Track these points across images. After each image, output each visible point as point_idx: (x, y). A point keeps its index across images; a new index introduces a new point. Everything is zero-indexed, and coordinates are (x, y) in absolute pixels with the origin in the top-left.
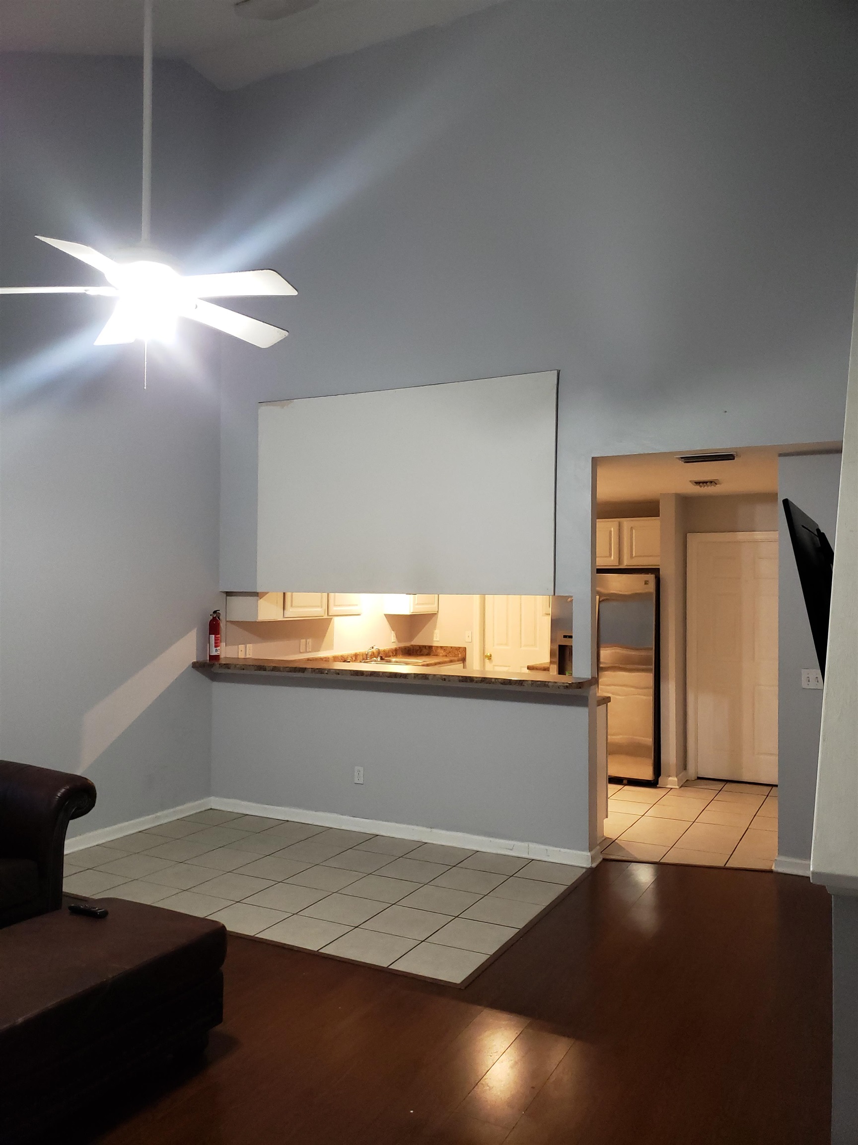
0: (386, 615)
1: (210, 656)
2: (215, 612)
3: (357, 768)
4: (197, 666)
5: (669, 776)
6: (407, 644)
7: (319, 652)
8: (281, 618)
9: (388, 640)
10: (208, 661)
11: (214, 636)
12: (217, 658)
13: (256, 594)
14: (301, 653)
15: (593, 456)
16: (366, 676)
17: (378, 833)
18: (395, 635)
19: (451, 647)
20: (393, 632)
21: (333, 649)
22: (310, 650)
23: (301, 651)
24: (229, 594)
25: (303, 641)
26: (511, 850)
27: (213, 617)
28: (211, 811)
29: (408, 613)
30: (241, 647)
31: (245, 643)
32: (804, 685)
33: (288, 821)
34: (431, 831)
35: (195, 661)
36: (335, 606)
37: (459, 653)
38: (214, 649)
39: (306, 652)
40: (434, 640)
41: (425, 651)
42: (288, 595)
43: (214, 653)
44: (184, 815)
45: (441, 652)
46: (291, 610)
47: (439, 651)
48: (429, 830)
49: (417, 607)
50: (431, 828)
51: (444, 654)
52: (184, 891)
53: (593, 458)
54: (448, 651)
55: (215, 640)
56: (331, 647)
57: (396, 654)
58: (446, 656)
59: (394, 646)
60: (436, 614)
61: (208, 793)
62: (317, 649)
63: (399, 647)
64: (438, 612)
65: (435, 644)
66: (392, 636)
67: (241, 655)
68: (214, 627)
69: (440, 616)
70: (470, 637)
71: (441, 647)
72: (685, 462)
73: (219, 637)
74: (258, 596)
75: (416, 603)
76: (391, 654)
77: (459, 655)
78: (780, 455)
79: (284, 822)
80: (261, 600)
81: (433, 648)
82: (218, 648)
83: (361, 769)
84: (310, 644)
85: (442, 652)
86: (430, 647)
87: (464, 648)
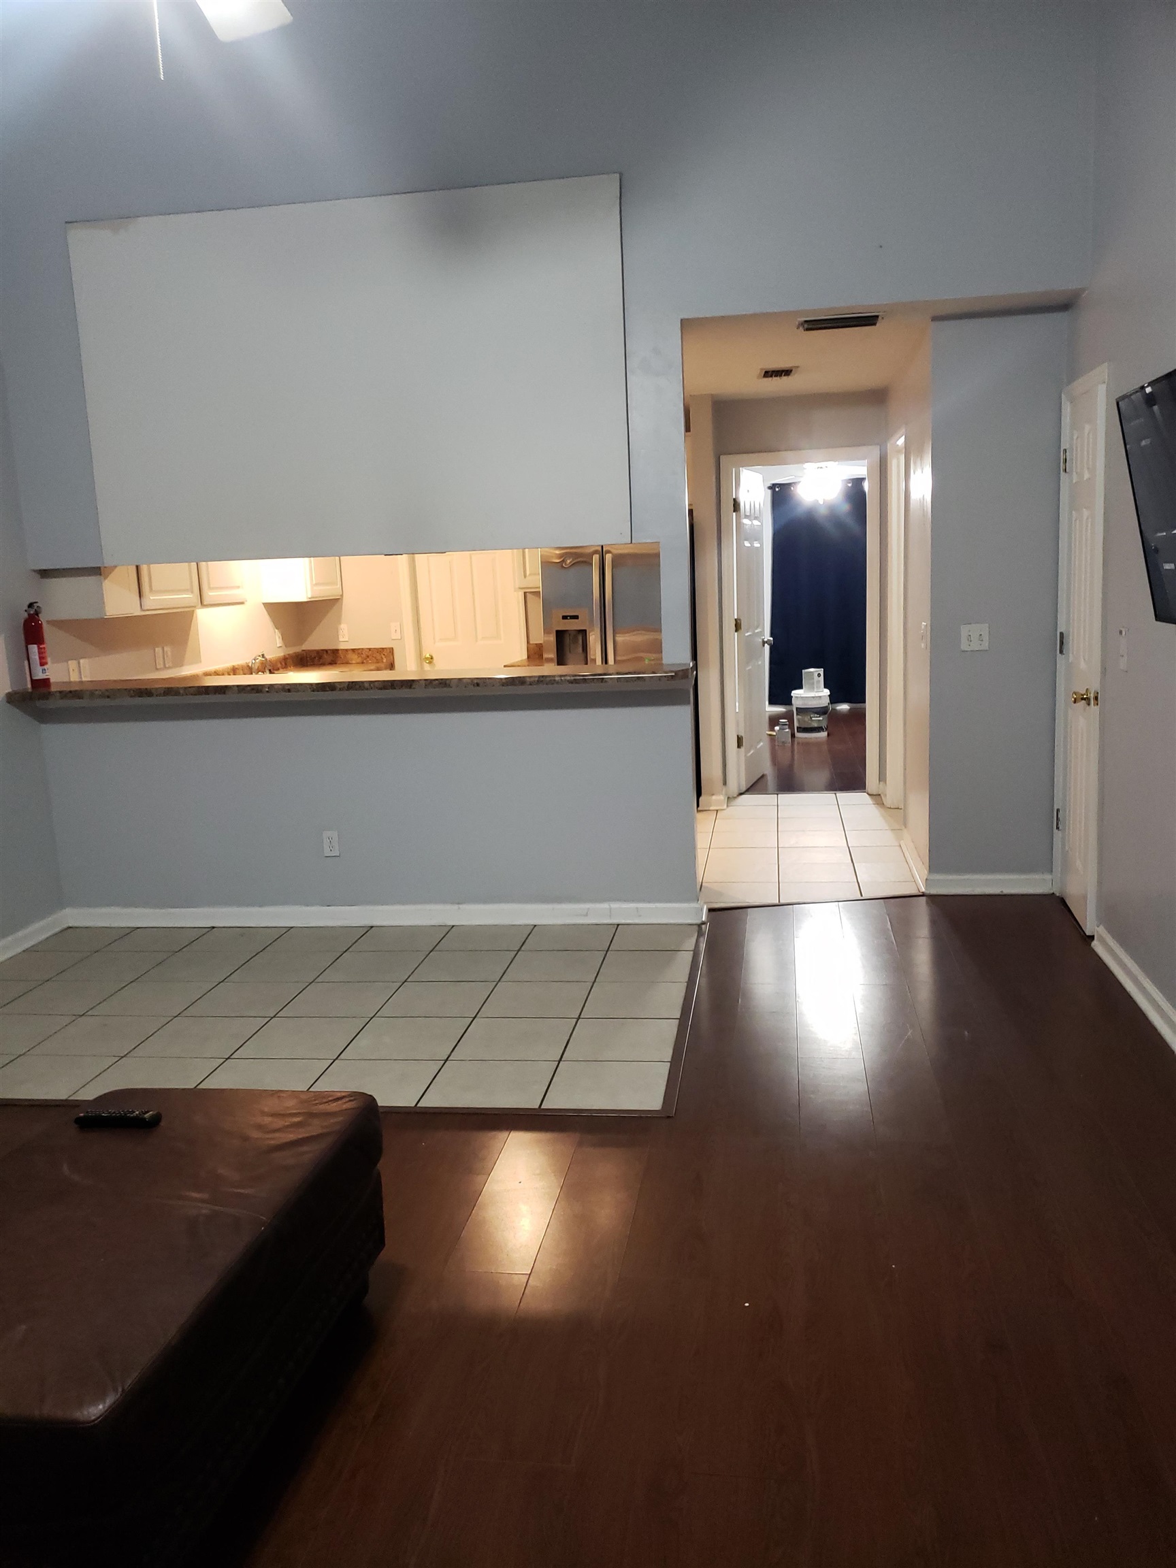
0: (265, 604)
1: (33, 681)
2: (31, 605)
3: (326, 834)
4: (16, 699)
5: (713, 795)
6: (298, 649)
7: (184, 668)
8: (138, 613)
9: (273, 645)
10: (30, 690)
11: (36, 646)
12: (46, 682)
13: (97, 571)
14: (157, 669)
15: (682, 317)
16: (340, 689)
17: (371, 924)
18: (280, 635)
19: (370, 649)
20: (276, 631)
21: (201, 662)
22: (171, 664)
23: (158, 667)
24: (45, 574)
25: (159, 650)
26: (587, 915)
27: (29, 615)
28: (69, 930)
29: (304, 599)
30: (72, 664)
31: (77, 658)
32: (964, 646)
33: (213, 927)
34: (459, 908)
35: (10, 690)
36: (210, 588)
37: (383, 656)
38: (40, 669)
39: (165, 668)
40: (341, 640)
41: (327, 658)
42: (144, 568)
43: (39, 675)
44: (32, 943)
45: (354, 658)
46: (151, 598)
47: (351, 656)
48: (456, 907)
49: (315, 588)
50: (458, 904)
51: (359, 660)
52: (122, 1057)
53: (682, 320)
54: (364, 656)
55: (39, 653)
56: (197, 659)
57: (286, 664)
58: (363, 663)
59: (280, 654)
60: (339, 599)
61: (60, 902)
62: (179, 663)
63: (289, 655)
64: (342, 595)
65: (342, 646)
66: (277, 638)
67: (74, 678)
68: (32, 631)
69: (347, 602)
70: (399, 631)
71: (353, 650)
72: (807, 329)
73: (44, 648)
74: (101, 575)
75: (314, 582)
76: (279, 665)
77: (384, 657)
78: (935, 319)
79: (207, 930)
80: (106, 581)
81: (340, 652)
82: (45, 667)
83: (334, 834)
84: (169, 653)
85: (356, 657)
86: (336, 652)
87: (389, 648)
